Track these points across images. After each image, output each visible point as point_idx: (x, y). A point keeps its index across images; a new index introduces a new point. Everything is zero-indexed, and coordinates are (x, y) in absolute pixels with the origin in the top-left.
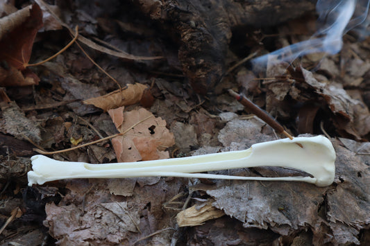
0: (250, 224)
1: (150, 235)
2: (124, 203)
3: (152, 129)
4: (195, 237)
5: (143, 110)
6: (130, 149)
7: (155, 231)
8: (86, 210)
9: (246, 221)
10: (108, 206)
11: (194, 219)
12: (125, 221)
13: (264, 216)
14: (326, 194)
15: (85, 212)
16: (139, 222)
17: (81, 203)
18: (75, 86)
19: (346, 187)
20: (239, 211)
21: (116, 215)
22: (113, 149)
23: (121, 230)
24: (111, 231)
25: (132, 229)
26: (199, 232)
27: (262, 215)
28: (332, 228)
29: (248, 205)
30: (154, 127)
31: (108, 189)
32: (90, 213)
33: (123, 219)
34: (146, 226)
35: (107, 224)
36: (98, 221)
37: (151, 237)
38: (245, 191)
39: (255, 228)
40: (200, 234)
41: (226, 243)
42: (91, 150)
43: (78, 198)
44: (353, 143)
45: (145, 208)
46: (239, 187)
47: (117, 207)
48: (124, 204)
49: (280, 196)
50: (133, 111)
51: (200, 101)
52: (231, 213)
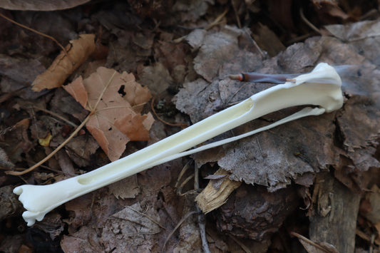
0: (274, 186)
1: (176, 228)
2: (136, 204)
3: (122, 91)
4: (224, 219)
5: (102, 70)
6: (110, 129)
7: (179, 221)
8: (99, 226)
9: (269, 184)
10: (120, 214)
11: (217, 201)
12: (146, 224)
13: (285, 171)
14: (336, 119)
15: (101, 230)
16: (159, 219)
17: (90, 220)
18: (10, 67)
19: (353, 102)
20: (258, 176)
21: (133, 222)
22: (91, 135)
23: (147, 237)
24: (138, 243)
25: (157, 230)
26: (225, 211)
27: (283, 171)
28: (351, 158)
29: (265, 165)
30: (123, 87)
31: (112, 194)
32: (105, 229)
33: (143, 223)
34: (167, 219)
35: (130, 237)
36: (119, 237)
37: (178, 230)
38: (257, 148)
39: (281, 189)
40: (227, 213)
41: (255, 212)
42: (70, 149)
43: (85, 217)
44: (341, 29)
45: (158, 199)
46: (249, 145)
47: (130, 212)
48: (136, 206)
49: (292, 138)
50: (91, 76)
51: (156, 22)
52: (251, 180)
